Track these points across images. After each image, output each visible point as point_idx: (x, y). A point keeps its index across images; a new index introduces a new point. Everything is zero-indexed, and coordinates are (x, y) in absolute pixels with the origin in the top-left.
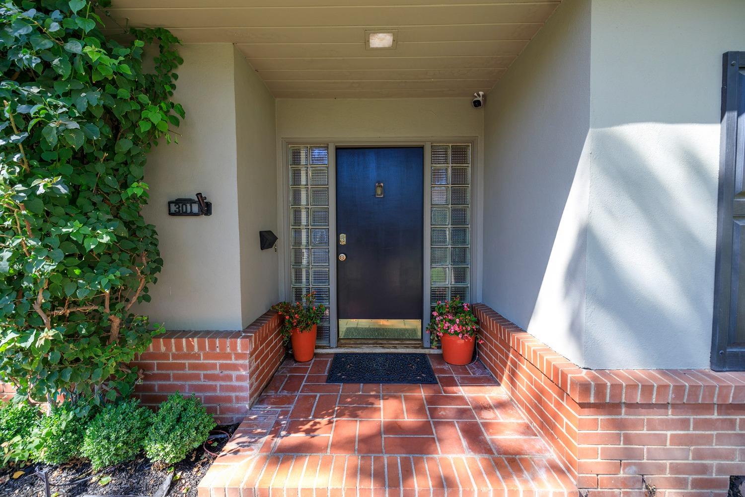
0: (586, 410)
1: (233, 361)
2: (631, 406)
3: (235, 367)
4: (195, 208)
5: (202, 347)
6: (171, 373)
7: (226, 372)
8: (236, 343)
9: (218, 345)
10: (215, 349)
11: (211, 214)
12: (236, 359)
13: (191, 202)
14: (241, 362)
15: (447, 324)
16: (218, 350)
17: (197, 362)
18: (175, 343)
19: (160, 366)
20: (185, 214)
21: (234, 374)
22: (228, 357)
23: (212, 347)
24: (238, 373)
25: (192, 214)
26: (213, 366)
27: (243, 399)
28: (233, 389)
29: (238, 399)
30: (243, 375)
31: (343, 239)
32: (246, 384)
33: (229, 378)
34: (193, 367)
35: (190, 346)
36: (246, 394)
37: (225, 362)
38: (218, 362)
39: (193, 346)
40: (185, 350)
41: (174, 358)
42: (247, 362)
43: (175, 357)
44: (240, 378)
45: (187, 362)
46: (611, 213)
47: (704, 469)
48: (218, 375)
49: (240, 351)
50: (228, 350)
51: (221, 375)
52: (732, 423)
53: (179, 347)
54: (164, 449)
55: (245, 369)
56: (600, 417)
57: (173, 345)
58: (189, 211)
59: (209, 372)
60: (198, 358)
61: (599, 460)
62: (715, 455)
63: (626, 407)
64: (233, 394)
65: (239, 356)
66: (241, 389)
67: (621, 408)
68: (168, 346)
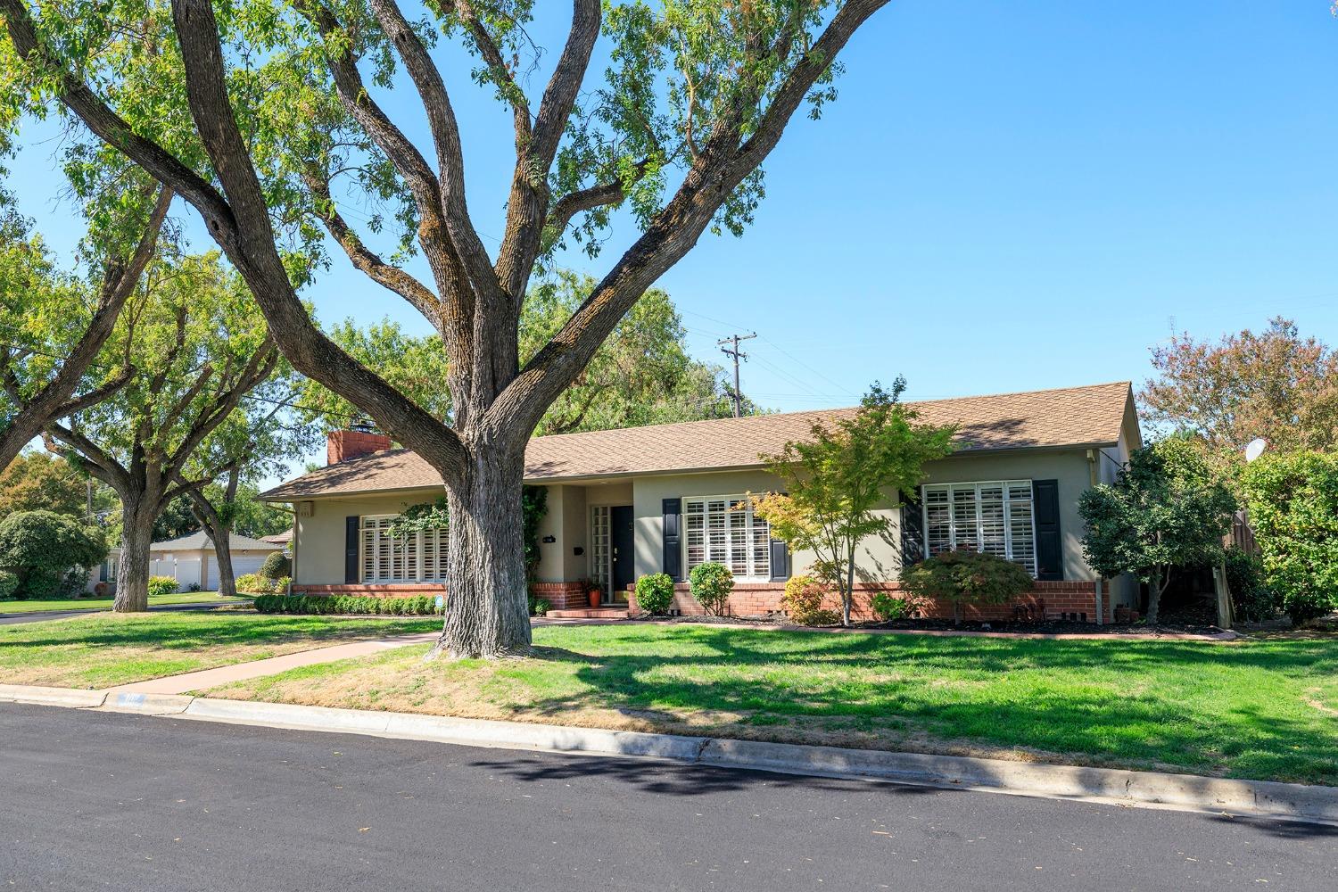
4: (551, 540)
11: (555, 542)
13: (549, 538)
46: (638, 540)
65: (562, 590)
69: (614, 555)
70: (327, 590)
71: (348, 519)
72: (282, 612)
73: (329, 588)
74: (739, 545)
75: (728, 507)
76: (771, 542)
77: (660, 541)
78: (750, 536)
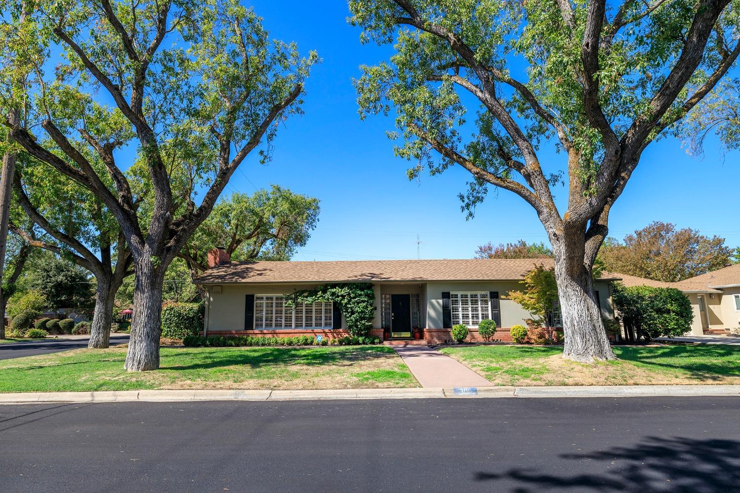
0: (427, 333)
2: (433, 332)
7: (380, 335)
8: (381, 330)
9: (379, 330)
13: (376, 308)
15: (415, 331)
19: (372, 333)
25: (376, 310)
28: (382, 337)
29: (383, 339)
31: (393, 314)
34: (375, 334)
38: (379, 333)
39: (376, 330)
46: (430, 309)
47: (442, 339)
52: (444, 334)
54: (377, 340)
55: (383, 334)
56: (429, 334)
59: (378, 335)
60: (376, 332)
61: (430, 338)
65: (381, 332)
67: (431, 333)
68: (373, 330)
69: (392, 316)
70: (232, 334)
71: (247, 296)
72: (206, 346)
73: (234, 332)
74: (474, 313)
75: (469, 296)
76: (492, 311)
77: (441, 310)
78: (480, 309)
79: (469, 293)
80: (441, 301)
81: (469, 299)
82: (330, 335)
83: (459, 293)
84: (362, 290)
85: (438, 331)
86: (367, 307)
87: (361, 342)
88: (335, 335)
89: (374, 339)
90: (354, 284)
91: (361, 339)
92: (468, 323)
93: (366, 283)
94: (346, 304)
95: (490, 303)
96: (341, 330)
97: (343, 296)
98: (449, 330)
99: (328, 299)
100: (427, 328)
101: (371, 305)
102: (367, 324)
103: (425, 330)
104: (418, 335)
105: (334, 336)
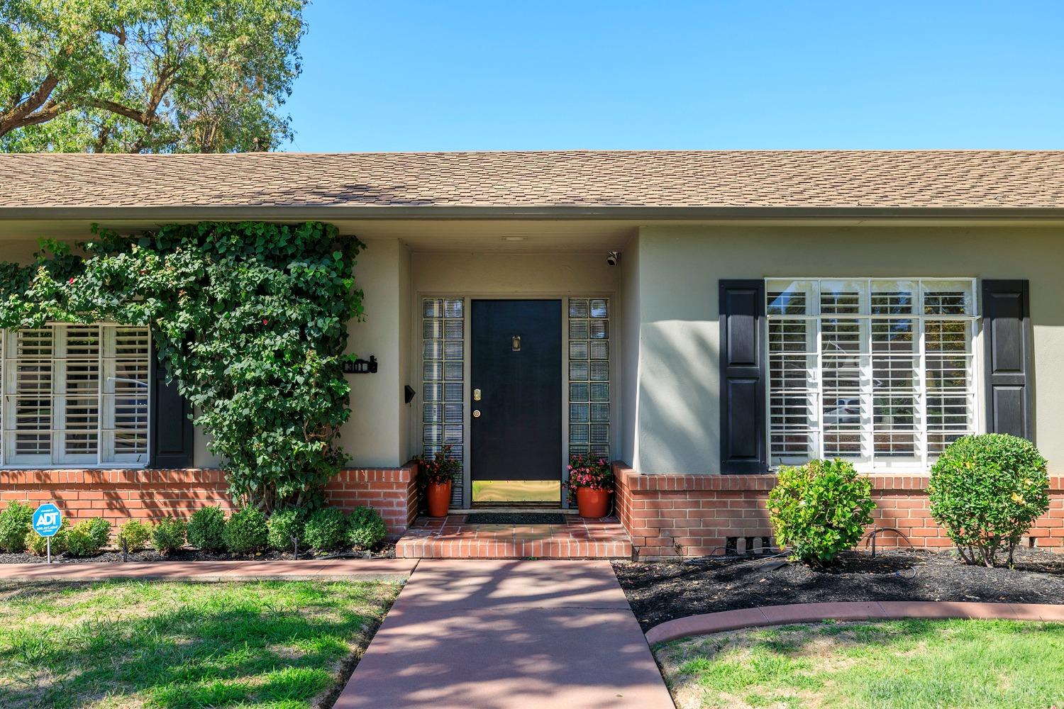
0: (637, 496)
1: (395, 490)
2: (664, 492)
3: (396, 495)
4: (365, 367)
5: (371, 477)
6: (344, 500)
7: (389, 499)
8: (399, 474)
9: (384, 476)
10: (381, 479)
11: (376, 371)
12: (397, 488)
13: (361, 362)
14: (401, 491)
15: (580, 476)
16: (384, 480)
17: (365, 490)
18: (350, 475)
19: (335, 495)
20: (356, 372)
21: (395, 500)
22: (390, 486)
23: (379, 477)
24: (398, 500)
25: (362, 372)
26: (378, 495)
27: (402, 521)
28: (394, 513)
29: (398, 521)
30: (402, 502)
31: (478, 394)
32: (405, 509)
33: (391, 504)
34: (362, 495)
35: (361, 477)
36: (405, 517)
37: (388, 491)
38: (382, 491)
39: (364, 477)
40: (357, 480)
41: (346, 488)
42: (405, 491)
43: (348, 486)
44: (399, 504)
45: (356, 491)
46: (653, 372)
47: (709, 533)
48: (382, 502)
49: (401, 481)
50: (392, 480)
51: (384, 501)
52: (725, 504)
53: (352, 478)
54: (364, 533)
55: (404, 497)
56: (646, 501)
57: (348, 475)
58: (360, 369)
59: (374, 499)
60: (366, 487)
61: (646, 528)
62: (716, 524)
63: (661, 494)
64: (394, 518)
65: (399, 485)
66: (400, 513)
67: (658, 494)
68: (344, 477)
69: (474, 406)
74: (891, 393)
75: (865, 304)
76: (991, 384)
77: (709, 377)
78: (921, 372)
79: (864, 288)
80: (711, 330)
81: (865, 319)
82: (131, 498)
83: (814, 287)
84: (277, 260)
85: (694, 488)
86: (298, 356)
87: (275, 538)
88: (159, 499)
89: (346, 526)
90: (236, 229)
91: (276, 526)
92: (853, 449)
93: (300, 226)
94: (190, 335)
95: (977, 344)
96: (189, 475)
97: (168, 296)
98: (754, 481)
99: (87, 306)
100: (636, 470)
101: (326, 344)
102: (298, 446)
103: (625, 475)
104: (593, 497)
105: (152, 506)
